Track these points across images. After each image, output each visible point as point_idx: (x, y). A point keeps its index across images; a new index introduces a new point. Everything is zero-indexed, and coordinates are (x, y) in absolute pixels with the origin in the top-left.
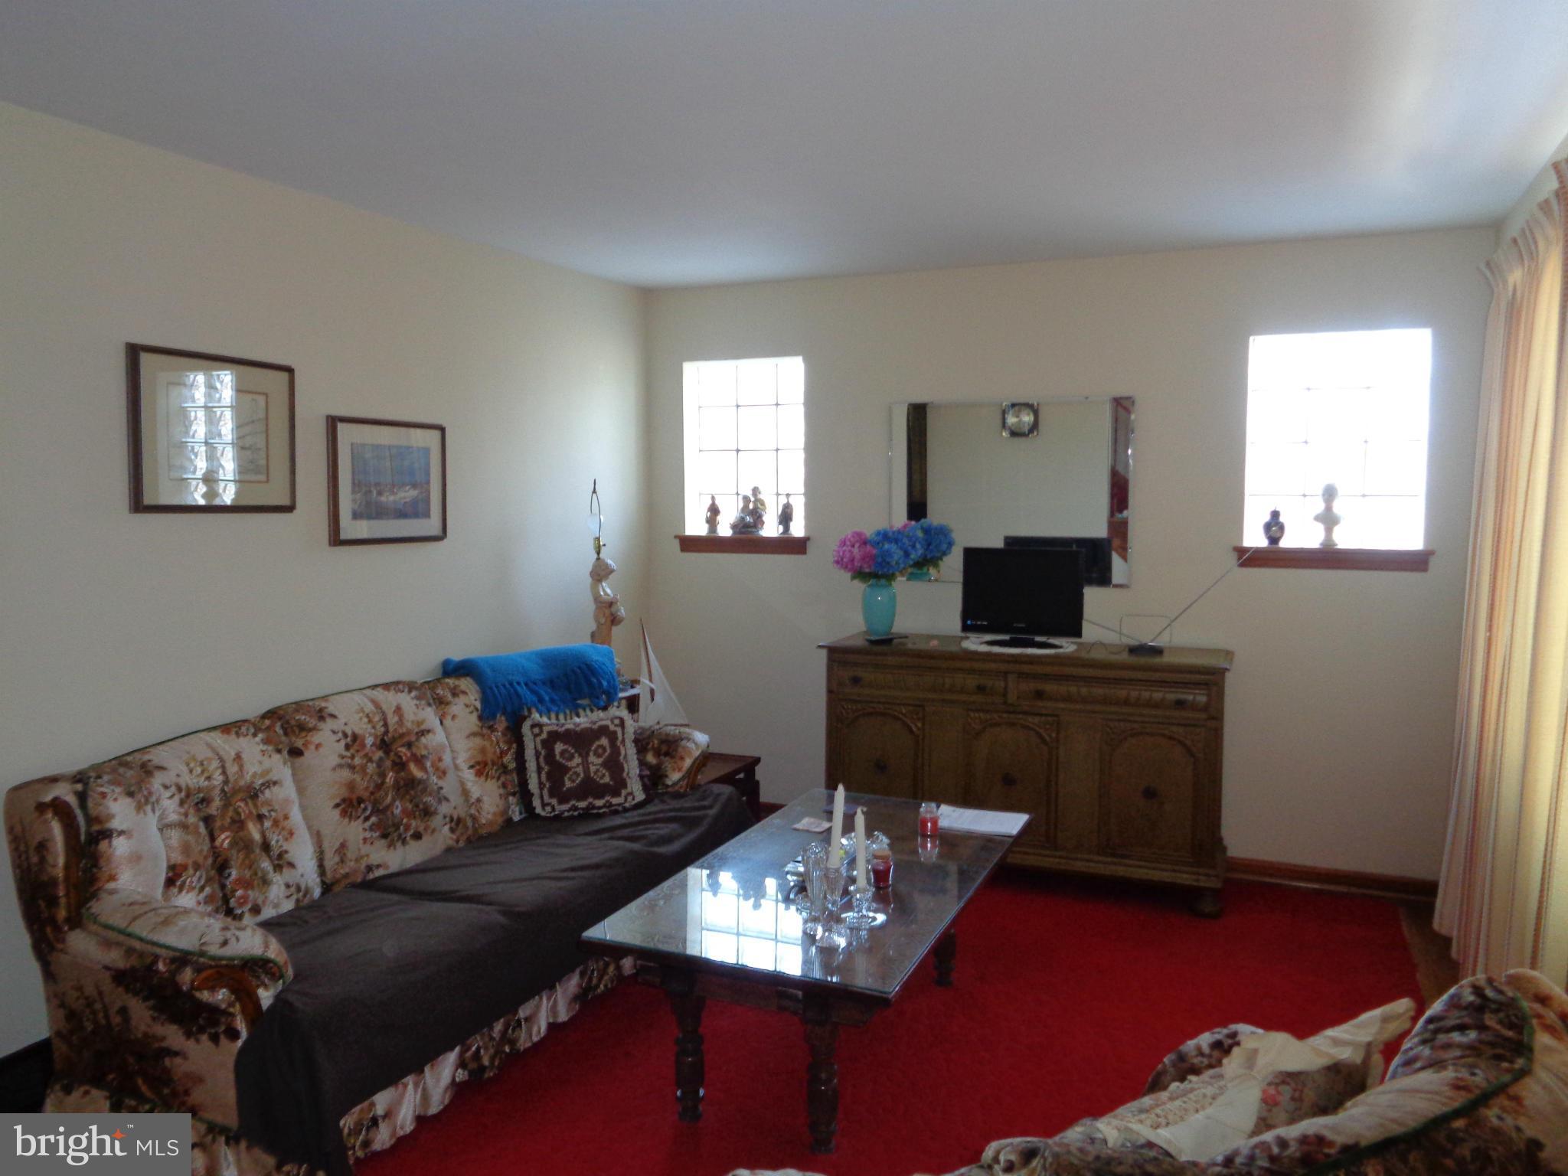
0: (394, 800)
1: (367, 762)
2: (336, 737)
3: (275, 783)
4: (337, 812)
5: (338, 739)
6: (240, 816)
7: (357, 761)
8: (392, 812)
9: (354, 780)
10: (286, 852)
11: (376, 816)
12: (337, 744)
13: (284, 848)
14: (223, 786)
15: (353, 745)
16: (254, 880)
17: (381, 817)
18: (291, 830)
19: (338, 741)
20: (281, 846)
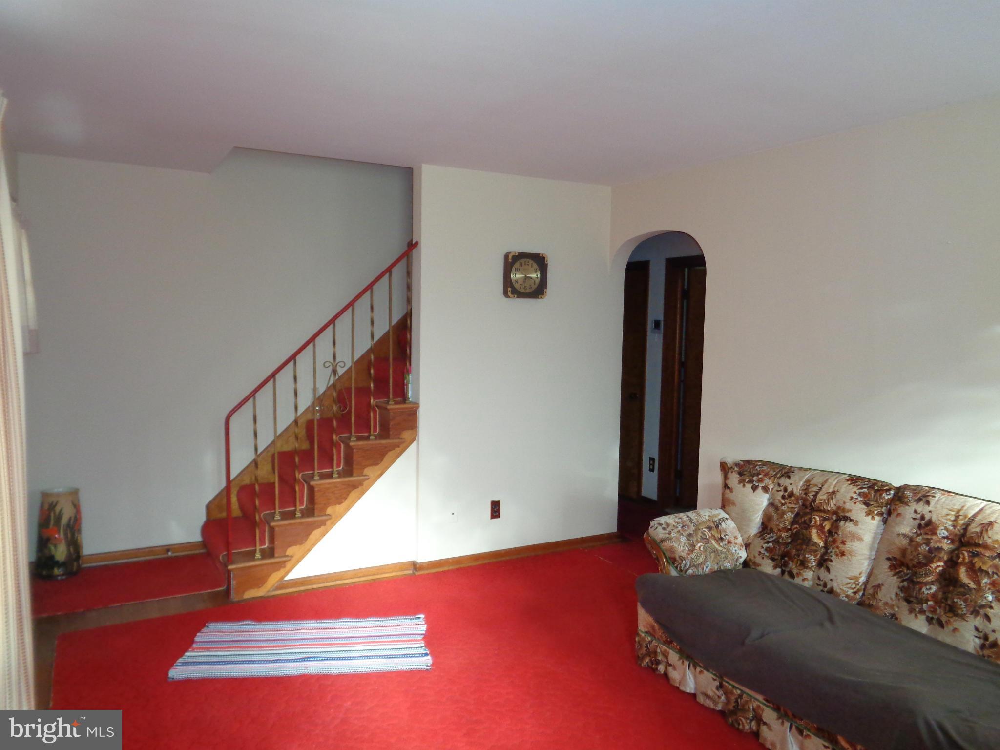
0: (932, 583)
1: (924, 543)
2: (914, 516)
3: (851, 520)
4: (888, 563)
5: (915, 517)
6: (811, 523)
7: (919, 539)
8: (921, 589)
9: (908, 549)
10: (831, 561)
11: (908, 583)
12: (912, 520)
13: (832, 558)
14: (812, 502)
15: (924, 528)
16: (795, 558)
17: (911, 586)
18: (844, 552)
19: (914, 519)
20: (831, 556)
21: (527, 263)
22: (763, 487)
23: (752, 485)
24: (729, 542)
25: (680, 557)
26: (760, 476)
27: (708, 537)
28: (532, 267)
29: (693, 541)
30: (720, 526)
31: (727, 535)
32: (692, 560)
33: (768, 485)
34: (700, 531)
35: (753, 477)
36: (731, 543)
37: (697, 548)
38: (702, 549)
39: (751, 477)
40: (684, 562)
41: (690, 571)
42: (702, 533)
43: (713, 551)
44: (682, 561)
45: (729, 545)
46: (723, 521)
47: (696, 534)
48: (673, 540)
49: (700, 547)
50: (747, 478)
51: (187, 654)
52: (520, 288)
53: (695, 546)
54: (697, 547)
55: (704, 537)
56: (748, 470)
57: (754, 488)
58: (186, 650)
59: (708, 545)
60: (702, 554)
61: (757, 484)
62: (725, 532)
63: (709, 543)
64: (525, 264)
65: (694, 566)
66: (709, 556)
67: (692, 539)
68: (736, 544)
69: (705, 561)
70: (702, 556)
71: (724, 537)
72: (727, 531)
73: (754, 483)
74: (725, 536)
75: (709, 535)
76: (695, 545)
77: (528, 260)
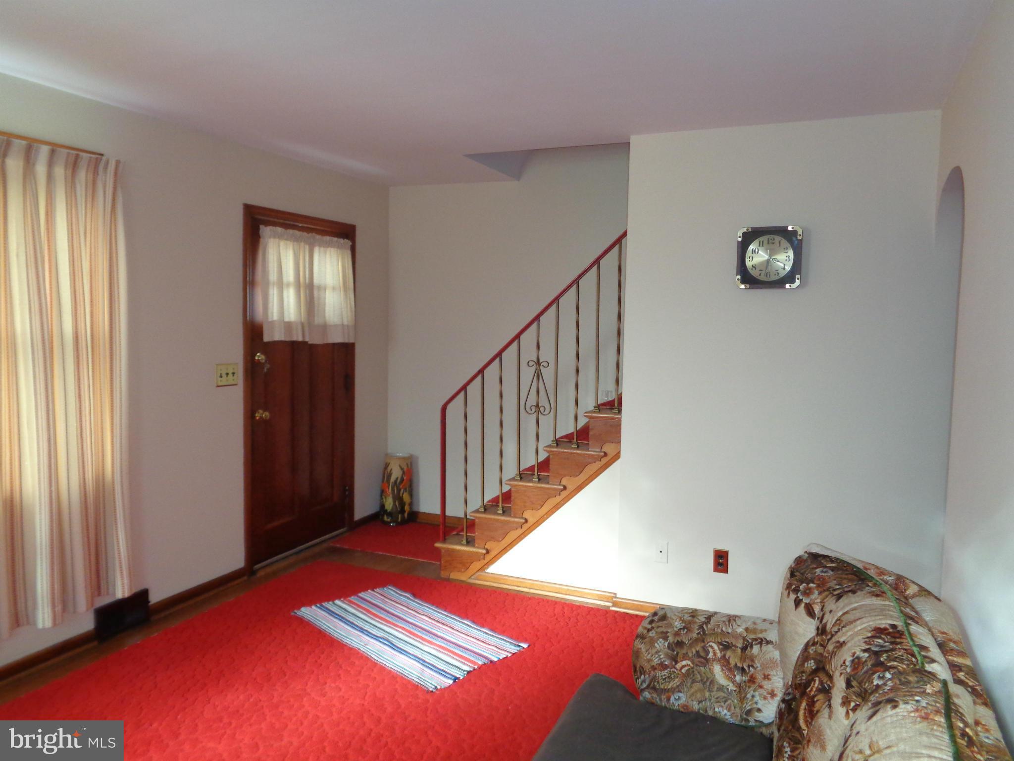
21: (770, 241)
22: (806, 603)
23: (795, 596)
24: (752, 680)
25: (642, 667)
26: (811, 585)
27: (711, 655)
28: (780, 245)
29: (678, 653)
30: (749, 648)
31: (753, 666)
32: (654, 679)
33: (814, 603)
34: (703, 644)
35: (802, 583)
36: (754, 682)
37: (679, 666)
38: (683, 671)
39: (799, 584)
40: (642, 677)
41: (647, 694)
42: (704, 648)
43: (702, 680)
44: (641, 675)
45: (748, 684)
46: (761, 643)
47: (691, 646)
48: (645, 641)
49: (683, 666)
50: (796, 582)
51: (337, 602)
52: (760, 275)
53: (676, 662)
54: (678, 664)
55: (702, 654)
56: (802, 571)
57: (797, 603)
58: (339, 598)
59: (702, 669)
60: (677, 677)
61: (801, 598)
62: (753, 661)
63: (705, 666)
64: (768, 243)
65: (654, 688)
66: (689, 685)
67: (677, 650)
68: (761, 687)
69: (678, 689)
70: (677, 680)
71: (746, 668)
72: (756, 662)
73: (799, 594)
74: (749, 667)
75: (715, 654)
76: (679, 660)
77: (772, 236)
